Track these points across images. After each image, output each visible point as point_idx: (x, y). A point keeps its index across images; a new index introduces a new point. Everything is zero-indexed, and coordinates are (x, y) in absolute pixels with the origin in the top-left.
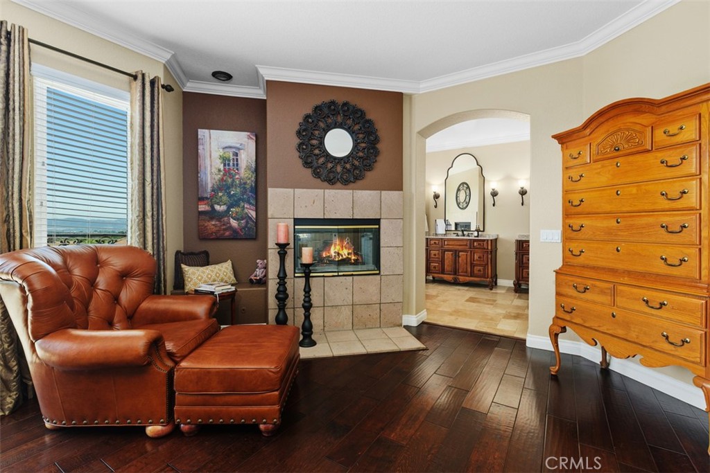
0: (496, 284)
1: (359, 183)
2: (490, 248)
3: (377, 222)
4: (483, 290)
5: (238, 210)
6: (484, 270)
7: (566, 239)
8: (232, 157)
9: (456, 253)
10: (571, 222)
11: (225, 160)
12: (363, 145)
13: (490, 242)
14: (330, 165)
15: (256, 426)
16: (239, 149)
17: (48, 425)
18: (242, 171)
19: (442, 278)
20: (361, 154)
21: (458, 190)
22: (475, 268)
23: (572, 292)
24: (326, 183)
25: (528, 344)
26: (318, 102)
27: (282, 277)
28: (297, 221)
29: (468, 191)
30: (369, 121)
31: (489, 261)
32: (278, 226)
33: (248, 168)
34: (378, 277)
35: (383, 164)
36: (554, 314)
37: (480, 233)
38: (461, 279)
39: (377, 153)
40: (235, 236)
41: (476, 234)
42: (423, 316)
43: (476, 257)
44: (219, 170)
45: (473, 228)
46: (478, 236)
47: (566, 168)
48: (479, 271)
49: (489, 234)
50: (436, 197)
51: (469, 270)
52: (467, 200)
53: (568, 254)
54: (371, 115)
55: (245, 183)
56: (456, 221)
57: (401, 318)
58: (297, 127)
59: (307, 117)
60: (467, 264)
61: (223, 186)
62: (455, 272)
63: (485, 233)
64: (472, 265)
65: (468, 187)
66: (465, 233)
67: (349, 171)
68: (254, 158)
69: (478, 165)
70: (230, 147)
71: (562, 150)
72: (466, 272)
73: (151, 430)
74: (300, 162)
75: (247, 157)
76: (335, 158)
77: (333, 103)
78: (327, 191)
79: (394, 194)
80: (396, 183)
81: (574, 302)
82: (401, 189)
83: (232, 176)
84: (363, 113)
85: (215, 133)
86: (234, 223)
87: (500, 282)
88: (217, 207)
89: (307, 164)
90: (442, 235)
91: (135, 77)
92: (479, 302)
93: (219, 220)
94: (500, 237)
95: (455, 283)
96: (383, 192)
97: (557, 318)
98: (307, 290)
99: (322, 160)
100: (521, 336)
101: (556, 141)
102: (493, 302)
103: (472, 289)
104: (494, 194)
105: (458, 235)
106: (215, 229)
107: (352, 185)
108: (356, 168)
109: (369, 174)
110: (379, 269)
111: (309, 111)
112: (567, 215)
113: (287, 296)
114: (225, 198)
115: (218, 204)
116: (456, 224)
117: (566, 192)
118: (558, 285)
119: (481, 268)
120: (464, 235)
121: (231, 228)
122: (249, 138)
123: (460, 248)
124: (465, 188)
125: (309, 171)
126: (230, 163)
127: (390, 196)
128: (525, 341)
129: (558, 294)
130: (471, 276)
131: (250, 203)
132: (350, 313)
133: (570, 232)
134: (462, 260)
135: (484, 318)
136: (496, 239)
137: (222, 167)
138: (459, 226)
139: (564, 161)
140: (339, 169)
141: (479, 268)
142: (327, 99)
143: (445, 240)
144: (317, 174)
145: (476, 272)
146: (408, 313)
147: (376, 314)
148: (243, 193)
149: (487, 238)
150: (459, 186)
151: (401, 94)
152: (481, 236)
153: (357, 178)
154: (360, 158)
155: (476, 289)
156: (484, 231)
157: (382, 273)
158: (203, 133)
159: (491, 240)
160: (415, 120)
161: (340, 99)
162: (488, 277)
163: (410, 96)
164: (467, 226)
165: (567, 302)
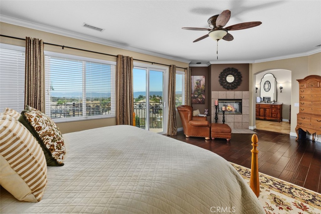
0: (282, 121)
1: (236, 89)
2: (279, 107)
3: (241, 100)
4: (276, 122)
5: (200, 96)
6: (277, 115)
7: (300, 106)
8: (199, 82)
9: (265, 109)
10: (301, 102)
11: (197, 83)
12: (237, 79)
13: (279, 106)
14: (228, 85)
15: (226, 139)
16: (201, 80)
17: (187, 136)
18: (202, 86)
19: (259, 118)
20: (236, 81)
21: (265, 84)
22: (273, 114)
23: (301, 119)
24: (226, 90)
25: (290, 135)
26: (224, 68)
27: (216, 114)
28: (219, 100)
29: (269, 84)
30: (239, 72)
31: (279, 112)
32: (215, 101)
33: (203, 85)
34: (242, 115)
35: (243, 84)
36: (296, 125)
37: (275, 102)
38: (267, 118)
39: (241, 81)
40: (200, 103)
41: (273, 102)
42: (255, 127)
43: (273, 111)
44: (196, 86)
45: (272, 100)
46: (274, 103)
47: (300, 88)
48: (275, 116)
49: (280, 102)
50: (257, 89)
51: (270, 115)
52: (269, 88)
53: (301, 110)
54: (239, 71)
55: (202, 89)
56: (264, 96)
57: (248, 127)
58: (219, 76)
59: (221, 73)
60: (269, 113)
61: (197, 90)
62: (265, 116)
63: (277, 102)
64: (272, 114)
65: (270, 83)
66: (268, 102)
67: (233, 86)
68: (204, 82)
69: (274, 77)
70: (198, 80)
71: (299, 83)
72: (269, 116)
73: (206, 138)
74: (220, 84)
75: (203, 82)
76: (229, 83)
77: (229, 68)
78: (227, 92)
79: (247, 92)
80: (247, 89)
81: (302, 122)
82: (248, 90)
83: (199, 87)
84: (237, 70)
85: (195, 77)
86: (199, 100)
87: (283, 120)
88: (195, 96)
89: (221, 85)
90: (259, 103)
91: (186, 69)
92: (274, 125)
93: (196, 99)
94: (284, 103)
95: (265, 120)
96: (243, 92)
97: (297, 126)
98: (224, 117)
99: (225, 84)
100: (289, 133)
101: (297, 81)
102: (280, 126)
103: (271, 122)
104: (281, 88)
105: (265, 103)
106: (195, 101)
107: (234, 90)
108: (235, 85)
109: (239, 87)
110: (241, 112)
111: (222, 71)
112: (300, 100)
113: (218, 119)
114: (197, 93)
115: (195, 95)
116: (264, 98)
117: (300, 95)
118: (298, 117)
119: (276, 115)
120: (268, 103)
121: (198, 101)
122: (203, 77)
123: (267, 107)
124: (268, 83)
125: (222, 86)
126: (198, 83)
127: (245, 93)
128: (289, 134)
129: (298, 120)
130: (271, 117)
131: (203, 94)
132: (233, 124)
133: (301, 104)
134: (268, 112)
135: (276, 129)
136: (282, 105)
137: (196, 85)
138: (265, 98)
139: (300, 87)
140: (230, 86)
141: (274, 115)
142: (227, 67)
143: (260, 104)
144: (224, 87)
145: (273, 116)
146: (251, 126)
147: (241, 125)
148: (202, 92)
149: (278, 104)
150: (266, 82)
151: (249, 64)
152: (275, 103)
153: (235, 88)
154: (236, 82)
155: (273, 122)
156: (277, 101)
157: (243, 114)
158: (192, 77)
159: (280, 105)
160: (252, 71)
161: (231, 67)
162: (278, 118)
163: (251, 64)
164: (269, 99)
165: (300, 122)
